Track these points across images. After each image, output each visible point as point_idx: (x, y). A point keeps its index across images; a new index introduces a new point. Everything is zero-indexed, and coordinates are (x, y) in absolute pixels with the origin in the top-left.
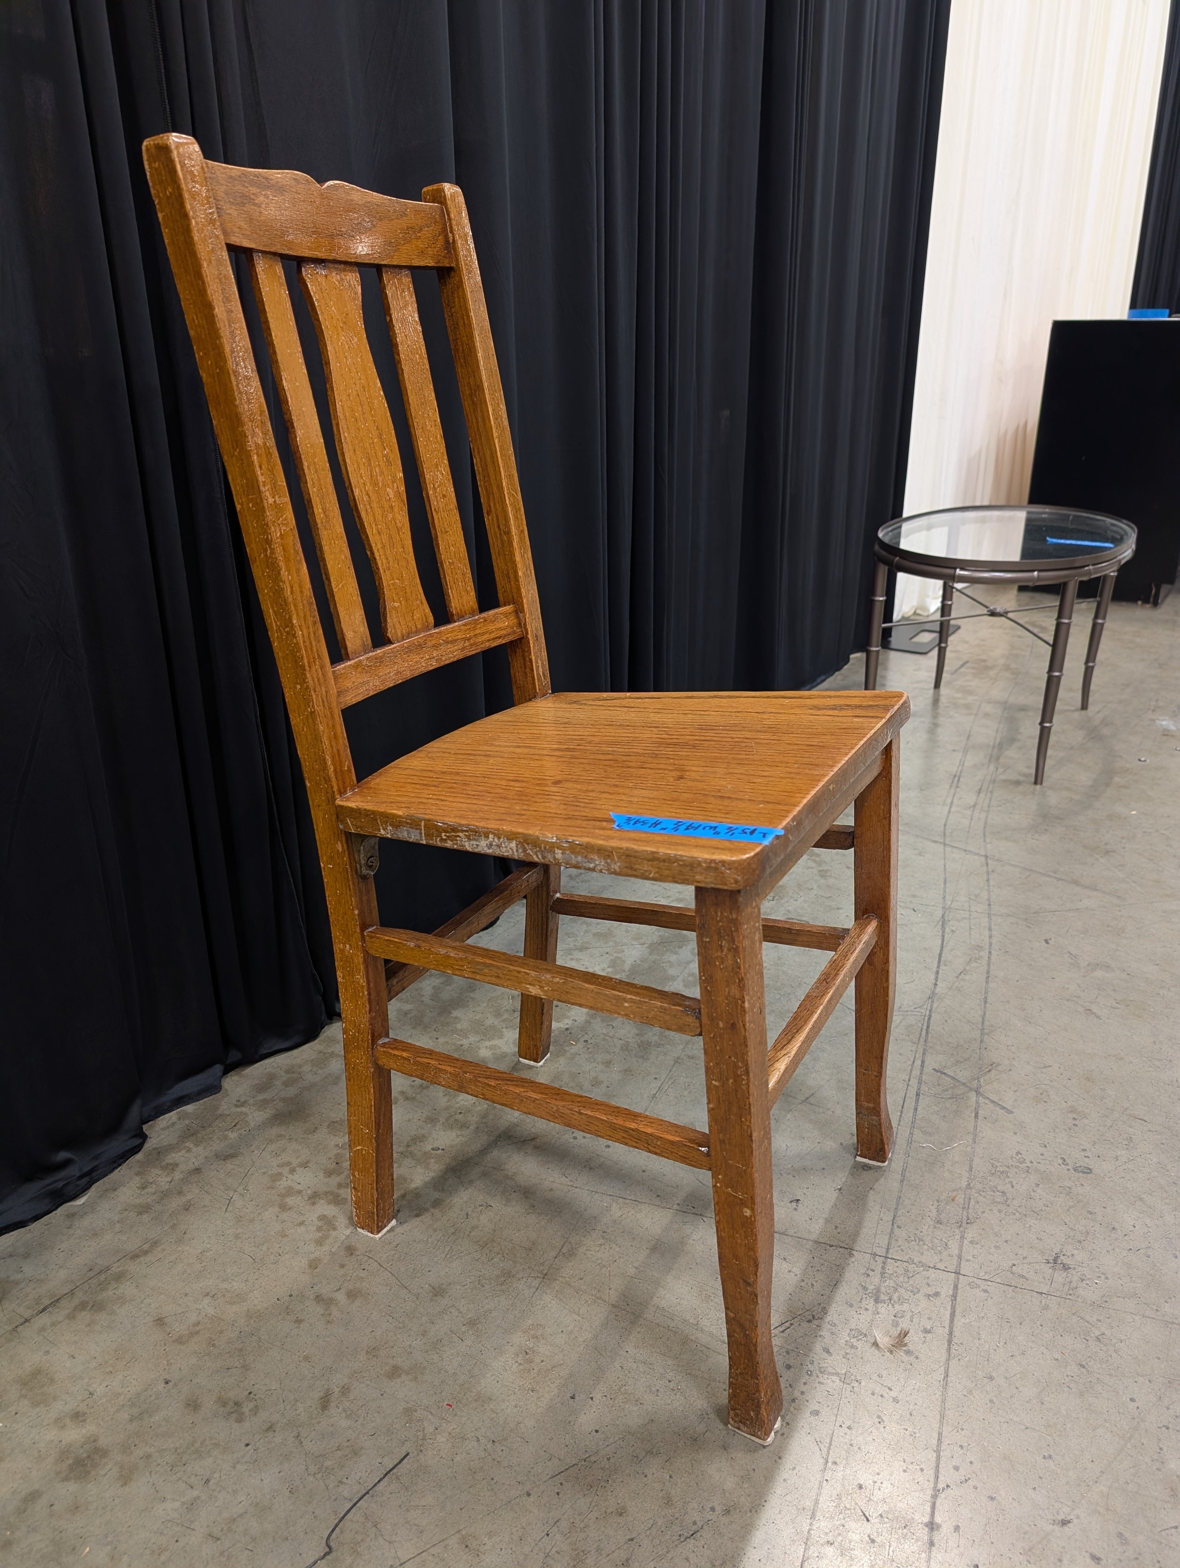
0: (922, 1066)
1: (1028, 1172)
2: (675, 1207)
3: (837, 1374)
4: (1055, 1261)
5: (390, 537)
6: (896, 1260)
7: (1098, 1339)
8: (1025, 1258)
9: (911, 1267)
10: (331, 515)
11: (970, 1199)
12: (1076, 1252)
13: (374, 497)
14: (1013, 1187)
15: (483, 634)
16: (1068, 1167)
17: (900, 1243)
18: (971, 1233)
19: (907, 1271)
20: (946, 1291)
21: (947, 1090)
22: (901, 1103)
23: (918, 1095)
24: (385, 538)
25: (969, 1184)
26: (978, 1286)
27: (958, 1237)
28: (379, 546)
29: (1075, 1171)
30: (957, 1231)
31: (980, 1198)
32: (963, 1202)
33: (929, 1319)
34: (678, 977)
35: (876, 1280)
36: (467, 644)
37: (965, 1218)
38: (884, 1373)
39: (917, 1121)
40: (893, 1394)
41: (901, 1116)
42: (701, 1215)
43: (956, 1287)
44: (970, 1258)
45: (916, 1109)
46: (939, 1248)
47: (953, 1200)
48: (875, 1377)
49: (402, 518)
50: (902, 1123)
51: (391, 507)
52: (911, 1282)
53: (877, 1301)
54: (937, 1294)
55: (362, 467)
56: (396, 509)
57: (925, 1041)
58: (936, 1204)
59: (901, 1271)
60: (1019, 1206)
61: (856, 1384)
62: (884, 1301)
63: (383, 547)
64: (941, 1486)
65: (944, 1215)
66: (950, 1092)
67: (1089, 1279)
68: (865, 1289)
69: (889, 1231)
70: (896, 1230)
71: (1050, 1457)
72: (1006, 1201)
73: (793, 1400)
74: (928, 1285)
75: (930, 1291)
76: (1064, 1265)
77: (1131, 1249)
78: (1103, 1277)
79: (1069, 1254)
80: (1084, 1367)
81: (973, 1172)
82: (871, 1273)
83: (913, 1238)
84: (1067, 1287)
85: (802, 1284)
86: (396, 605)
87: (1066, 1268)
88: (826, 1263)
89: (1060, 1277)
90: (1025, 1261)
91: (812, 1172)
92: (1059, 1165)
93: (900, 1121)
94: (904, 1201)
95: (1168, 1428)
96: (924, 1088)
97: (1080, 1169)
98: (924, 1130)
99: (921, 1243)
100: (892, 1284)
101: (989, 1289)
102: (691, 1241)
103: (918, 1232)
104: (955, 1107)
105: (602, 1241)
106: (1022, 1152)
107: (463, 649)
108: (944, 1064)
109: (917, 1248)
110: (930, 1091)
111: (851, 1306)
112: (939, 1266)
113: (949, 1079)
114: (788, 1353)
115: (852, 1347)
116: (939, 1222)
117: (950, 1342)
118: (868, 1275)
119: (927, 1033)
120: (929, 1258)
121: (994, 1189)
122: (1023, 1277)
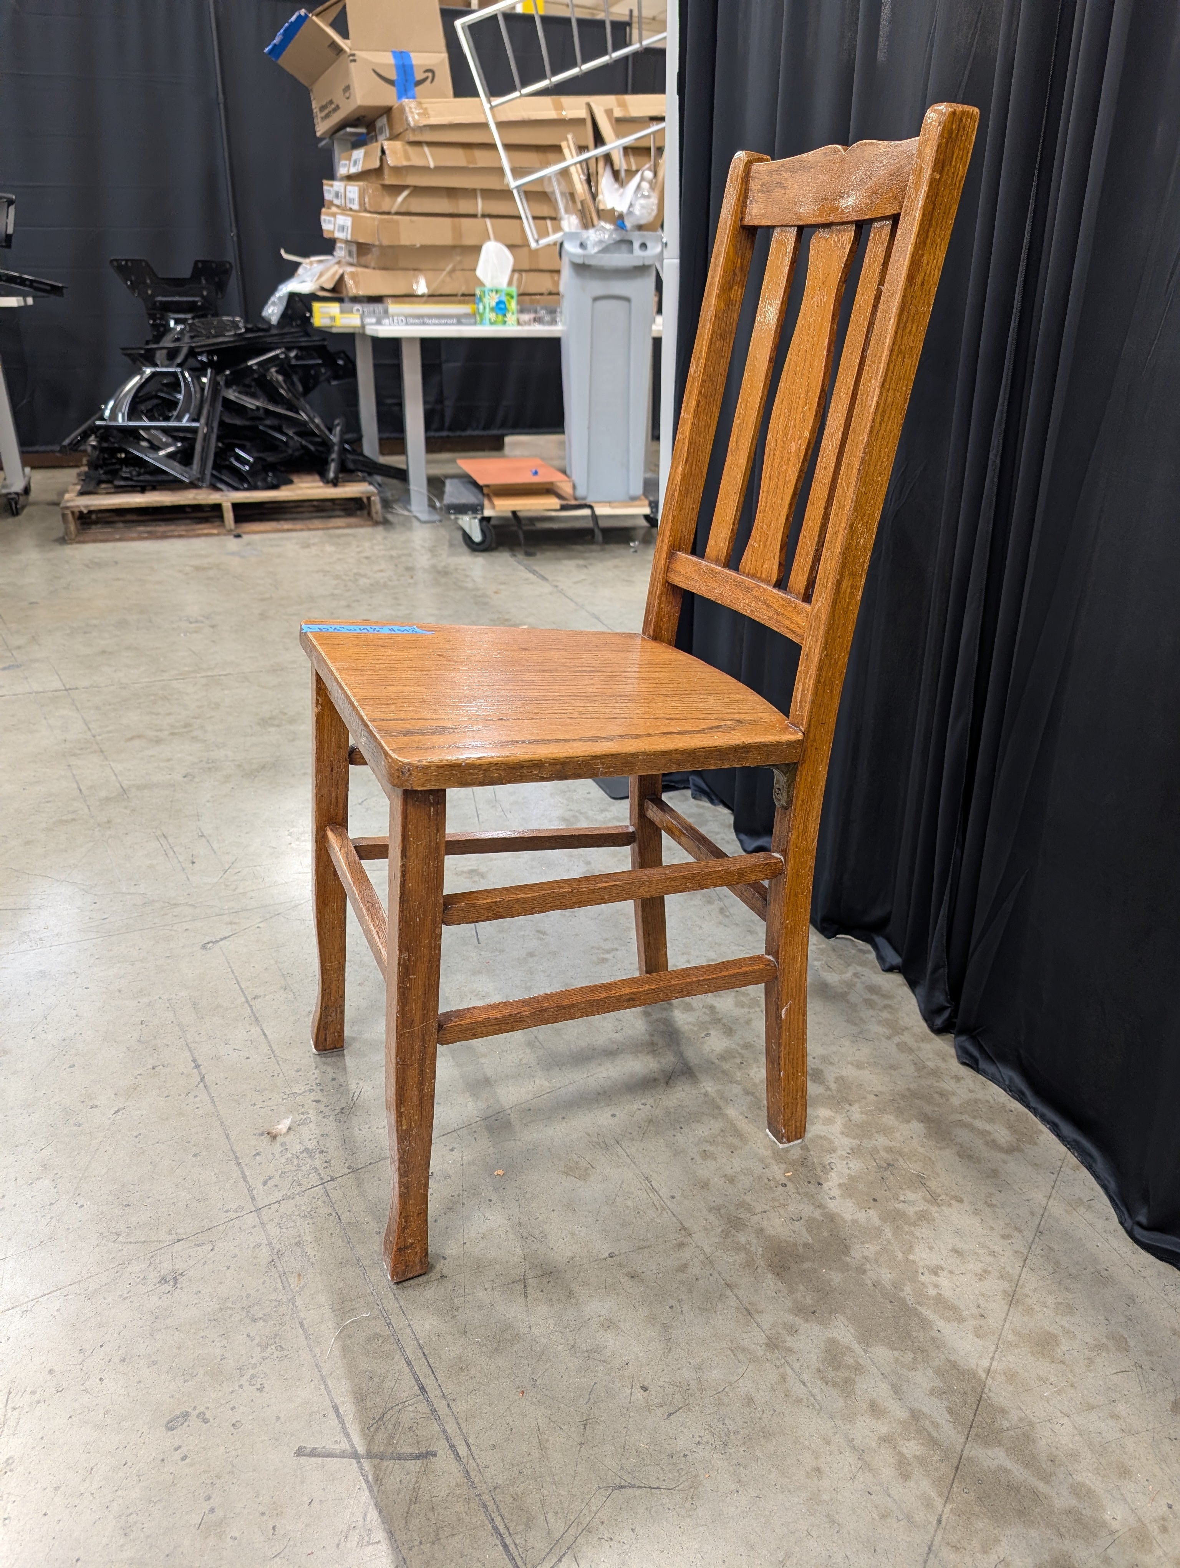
0: (452, 1447)
1: (240, 1369)
2: (509, 1112)
3: (300, 1094)
4: (175, 1279)
5: (777, 486)
6: (313, 1187)
7: (118, 1234)
8: (205, 1263)
9: (298, 1189)
10: (741, 446)
11: (284, 1288)
12: (159, 1303)
13: (780, 444)
14: (248, 1336)
15: (788, 619)
16: (197, 1412)
17: (320, 1203)
18: (264, 1254)
19: (300, 1185)
20: (259, 1190)
21: (394, 1426)
22: (431, 1361)
23: (422, 1389)
24: (773, 484)
25: (293, 1304)
26: (235, 1211)
27: (274, 1242)
28: (766, 489)
29: (187, 1412)
30: (278, 1246)
31: (274, 1296)
32: (289, 1279)
33: (261, 1163)
34: (866, 1351)
35: (317, 1163)
36: (775, 617)
37: (278, 1264)
38: (270, 1113)
39: (395, 1346)
40: (258, 1106)
41: (417, 1340)
42: (485, 1119)
43: (253, 1199)
44: (253, 1230)
45: (409, 1364)
46: (284, 1220)
47: (299, 1275)
48: (275, 1108)
49: (792, 473)
50: (408, 1330)
51: (789, 460)
52: (290, 1178)
53: (307, 1150)
54: (265, 1183)
55: (782, 416)
56: (791, 463)
57: (485, 1506)
58: (313, 1260)
59: (304, 1182)
60: (231, 1315)
61: (285, 1097)
62: (301, 1153)
63: (768, 491)
64: (201, 1084)
65: (299, 1254)
66: (390, 1426)
67: (139, 1283)
68: (322, 1152)
69: (335, 1206)
70: (330, 1210)
71: (136, 1137)
72: (247, 1312)
73: (316, 1068)
74: (276, 1186)
75: (271, 1183)
76: (166, 1282)
77: (102, 1346)
78: (125, 1295)
79: (164, 1297)
80: (126, 1206)
81: (298, 1323)
82: (325, 1165)
83: (312, 1213)
84: (157, 1261)
85: (367, 1126)
86: (756, 545)
87: (163, 1280)
88: (364, 1149)
89: (166, 1267)
90: (203, 1261)
91: (443, 1211)
92: (207, 1408)
93: (413, 1332)
94: (343, 1241)
95: (51, 1204)
96: (423, 1407)
97: (181, 1420)
98: (381, 1340)
99: (302, 1214)
100: (304, 1167)
101: (225, 1215)
102: (470, 1099)
103: (311, 1221)
104: (369, 1405)
105: (524, 1061)
106: (258, 1394)
107: (771, 618)
108: (431, 1476)
109: (303, 1208)
110: (411, 1408)
111: (322, 1135)
112: (277, 1205)
113: (405, 1450)
114: (341, 1085)
115: (302, 1113)
116: (298, 1244)
117: (236, 1158)
118: (326, 1162)
119: (496, 1528)
120: (287, 1207)
121: (266, 1317)
122: (199, 1245)
